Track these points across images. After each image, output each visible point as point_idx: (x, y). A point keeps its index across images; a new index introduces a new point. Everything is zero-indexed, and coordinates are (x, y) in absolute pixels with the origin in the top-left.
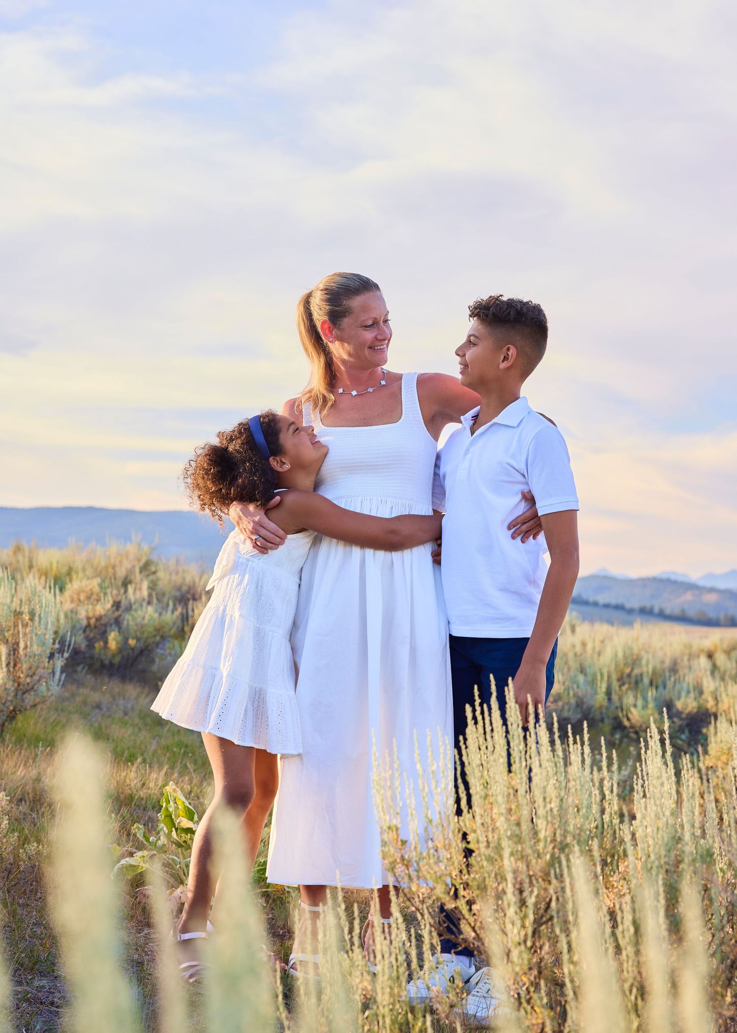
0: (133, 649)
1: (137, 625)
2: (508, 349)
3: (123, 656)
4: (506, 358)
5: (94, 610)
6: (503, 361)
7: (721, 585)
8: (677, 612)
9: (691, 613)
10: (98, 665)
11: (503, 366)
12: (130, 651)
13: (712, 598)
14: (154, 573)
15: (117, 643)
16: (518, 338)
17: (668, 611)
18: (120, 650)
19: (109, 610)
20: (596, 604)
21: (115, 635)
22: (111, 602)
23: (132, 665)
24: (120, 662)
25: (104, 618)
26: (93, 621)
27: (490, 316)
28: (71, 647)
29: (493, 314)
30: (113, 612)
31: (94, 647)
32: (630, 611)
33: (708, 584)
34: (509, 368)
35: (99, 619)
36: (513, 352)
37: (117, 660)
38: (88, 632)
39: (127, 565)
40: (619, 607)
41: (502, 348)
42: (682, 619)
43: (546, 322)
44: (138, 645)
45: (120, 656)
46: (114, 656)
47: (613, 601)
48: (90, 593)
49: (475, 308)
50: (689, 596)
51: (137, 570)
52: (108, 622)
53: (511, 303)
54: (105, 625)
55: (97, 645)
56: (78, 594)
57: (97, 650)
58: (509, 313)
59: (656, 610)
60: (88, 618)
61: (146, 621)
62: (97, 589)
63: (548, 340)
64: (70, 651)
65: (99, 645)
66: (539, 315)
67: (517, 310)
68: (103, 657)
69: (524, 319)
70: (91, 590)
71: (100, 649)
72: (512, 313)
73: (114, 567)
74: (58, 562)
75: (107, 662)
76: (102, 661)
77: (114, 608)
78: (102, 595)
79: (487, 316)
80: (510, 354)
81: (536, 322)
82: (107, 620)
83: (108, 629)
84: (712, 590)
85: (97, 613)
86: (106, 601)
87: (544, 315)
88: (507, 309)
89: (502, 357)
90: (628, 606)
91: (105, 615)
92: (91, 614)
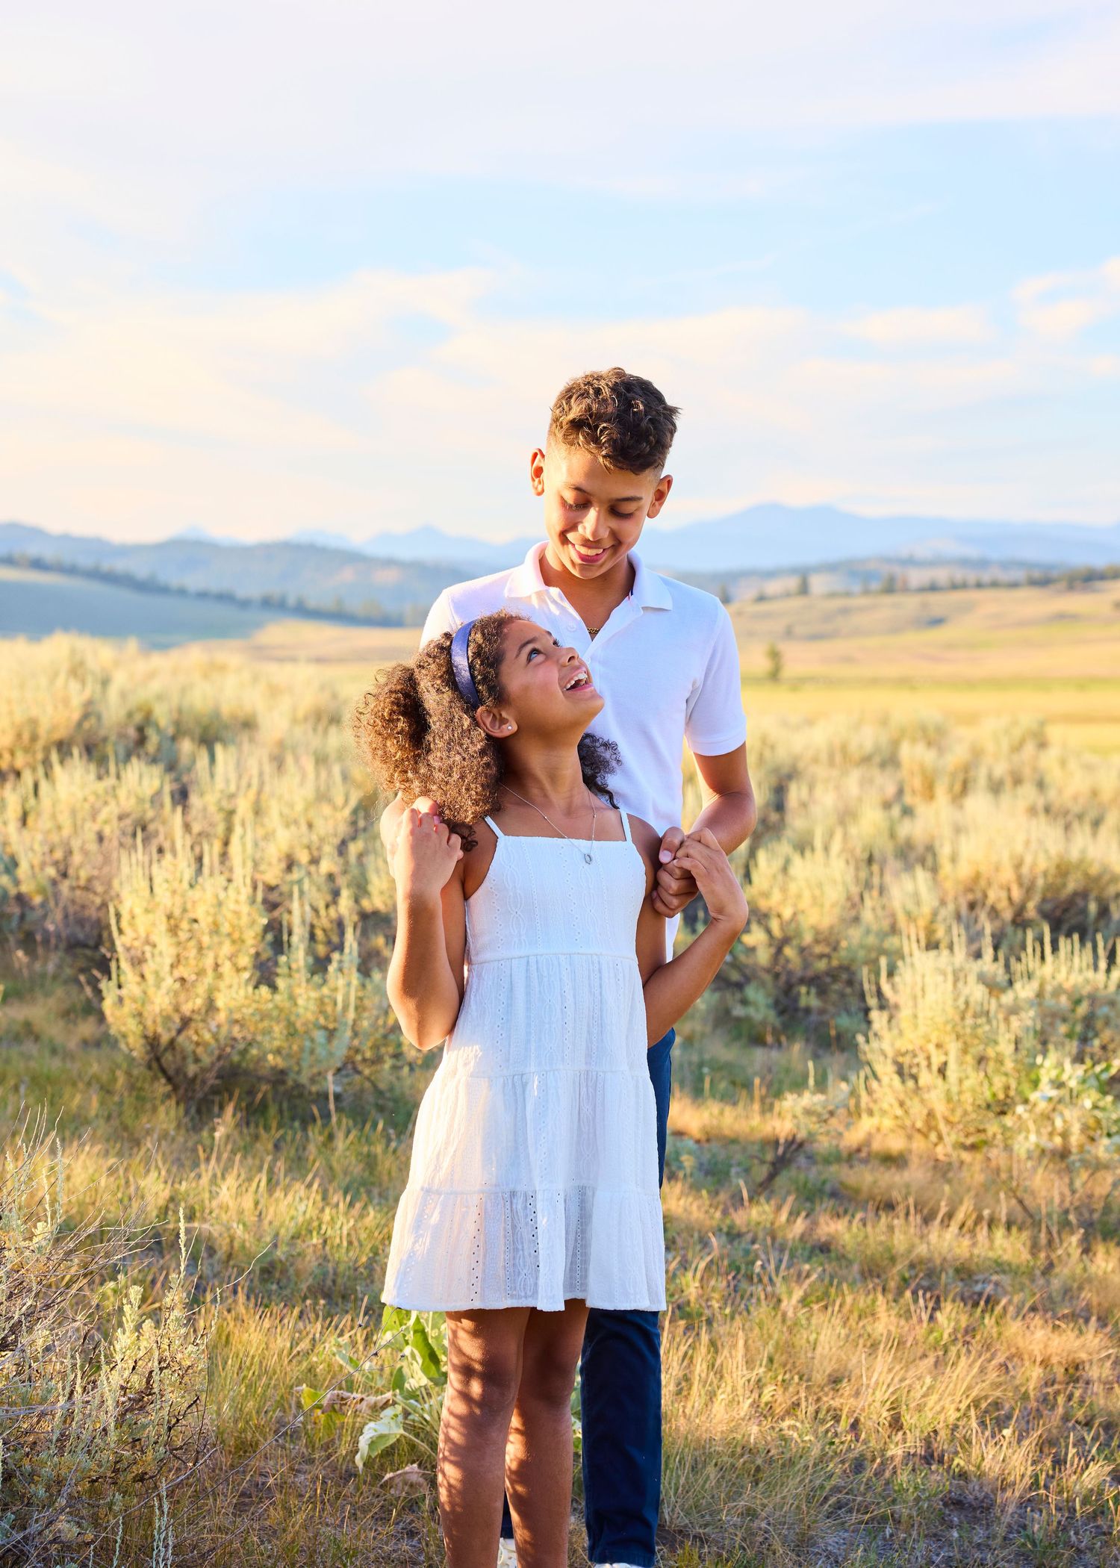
7: (405, 553)
8: (328, 603)
9: (355, 605)
13: (388, 577)
17: (312, 603)
20: (182, 592)
32: (245, 604)
33: (382, 551)
40: (225, 598)
42: (339, 616)
47: (214, 585)
50: (348, 575)
59: (291, 601)
90: (241, 593)
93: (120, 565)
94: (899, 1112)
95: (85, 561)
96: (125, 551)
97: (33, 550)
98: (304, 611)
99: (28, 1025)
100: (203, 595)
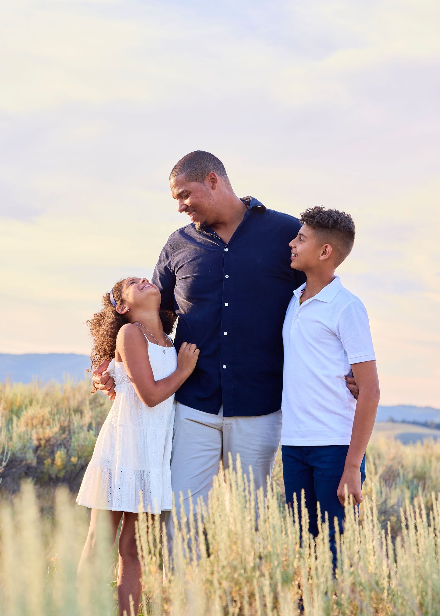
0: (75, 465)
1: (78, 445)
2: (326, 247)
3: (67, 471)
4: (324, 253)
5: (44, 433)
6: (322, 255)
10: (46, 478)
11: (322, 258)
12: (73, 467)
14: (102, 405)
15: (62, 461)
16: (334, 240)
18: (65, 466)
19: (56, 433)
21: (61, 454)
22: (58, 426)
23: (74, 479)
24: (64, 476)
25: (52, 439)
26: (43, 442)
27: (315, 223)
28: (8, 458)
29: (317, 221)
30: (60, 435)
31: (44, 464)
34: (326, 260)
35: (48, 440)
36: (329, 249)
37: (62, 474)
38: (39, 452)
39: (79, 397)
41: (322, 245)
43: (354, 229)
44: (79, 462)
45: (64, 471)
46: (59, 471)
48: (42, 418)
49: (305, 216)
51: (88, 402)
52: (56, 443)
53: (330, 214)
54: (53, 445)
55: (45, 462)
56: (32, 419)
57: (46, 466)
58: (328, 222)
60: (39, 440)
61: (87, 443)
62: (47, 416)
63: (355, 240)
64: (7, 460)
65: (48, 461)
66: (349, 224)
67: (334, 220)
68: (51, 472)
69: (338, 227)
70: (43, 416)
71: (49, 465)
72: (330, 222)
73: (68, 399)
74: (22, 395)
75: (53, 476)
76: (50, 475)
77: (61, 432)
78: (51, 421)
79: (312, 222)
80: (327, 250)
81: (347, 229)
82: (55, 441)
83: (55, 448)
85: (47, 435)
86: (54, 426)
87: (353, 223)
88: (327, 219)
89: (322, 252)
91: (53, 437)
92: (41, 436)
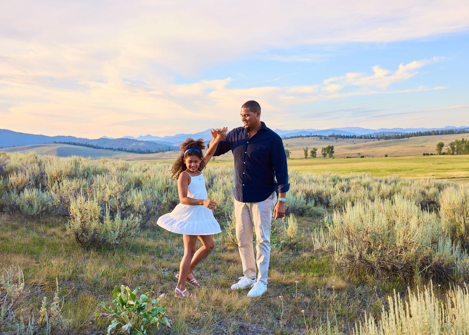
8: (131, 149)
9: (135, 149)
13: (142, 144)
17: (128, 149)
20: (103, 148)
32: (115, 150)
40: (111, 149)
47: (109, 147)
50: (134, 144)
59: (124, 149)
84: (142, 141)
90: (114, 148)
93: (90, 144)
94: (233, 241)
95: (83, 143)
96: (91, 141)
97: (74, 141)
98: (126, 151)
99: (54, 232)
100: (107, 149)
